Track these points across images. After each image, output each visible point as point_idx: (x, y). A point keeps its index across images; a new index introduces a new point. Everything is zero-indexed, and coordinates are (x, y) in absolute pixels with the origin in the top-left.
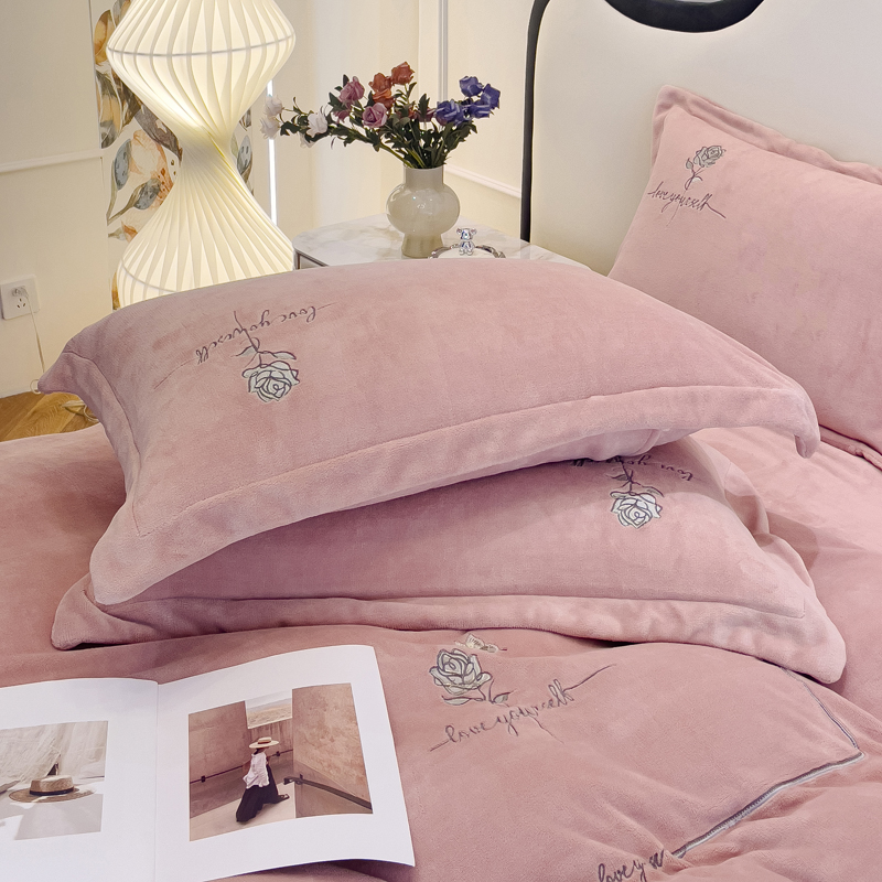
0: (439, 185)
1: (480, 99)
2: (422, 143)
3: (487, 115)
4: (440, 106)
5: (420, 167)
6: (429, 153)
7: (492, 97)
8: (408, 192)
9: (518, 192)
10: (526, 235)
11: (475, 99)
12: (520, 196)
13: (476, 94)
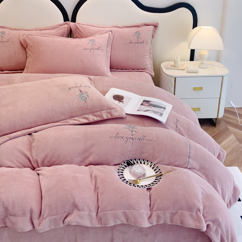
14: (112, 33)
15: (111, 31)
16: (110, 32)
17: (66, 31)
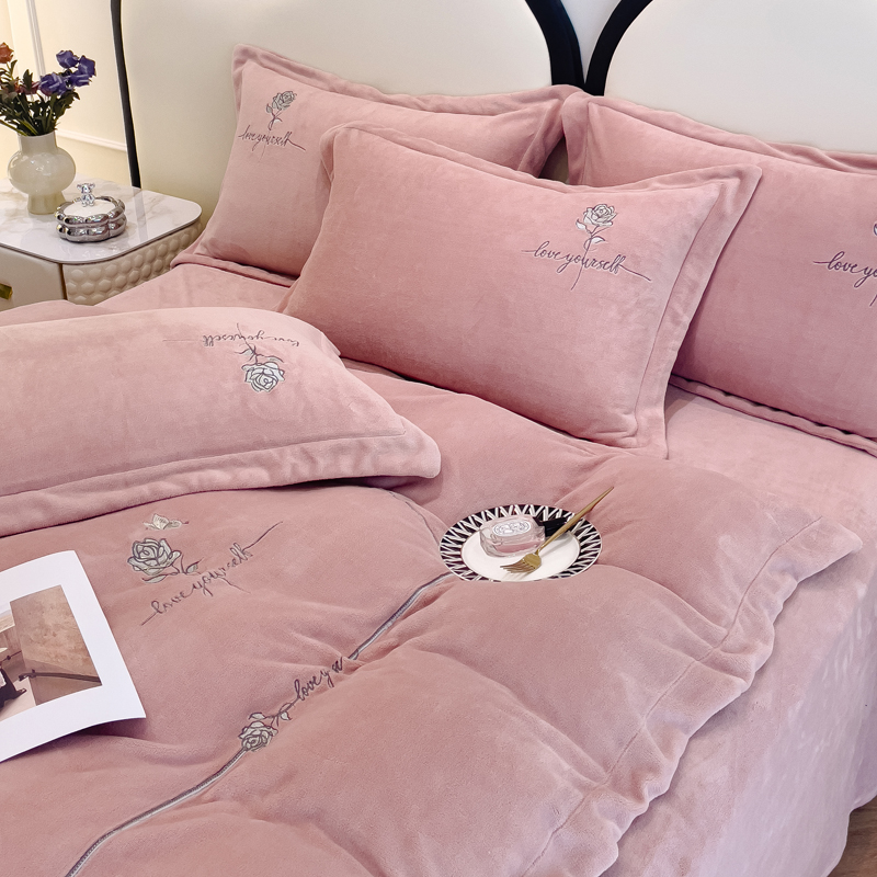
0: (53, 148)
1: (77, 70)
2: (32, 113)
3: (87, 83)
4: (43, 79)
5: (33, 135)
6: (39, 122)
7: (88, 67)
8: (25, 158)
9: (124, 147)
10: (136, 182)
11: (73, 70)
12: (126, 149)
13: (74, 66)
14: (742, 189)
15: (740, 174)
16: (733, 183)
17: (538, 136)
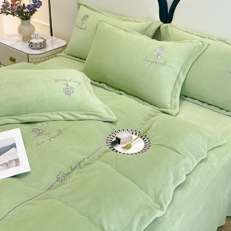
0: (30, 24)
1: (37, 4)
2: (24, 14)
3: (39, 8)
4: (28, 6)
5: (24, 20)
6: (26, 17)
7: (40, 3)
8: (22, 26)
12: (49, 26)
